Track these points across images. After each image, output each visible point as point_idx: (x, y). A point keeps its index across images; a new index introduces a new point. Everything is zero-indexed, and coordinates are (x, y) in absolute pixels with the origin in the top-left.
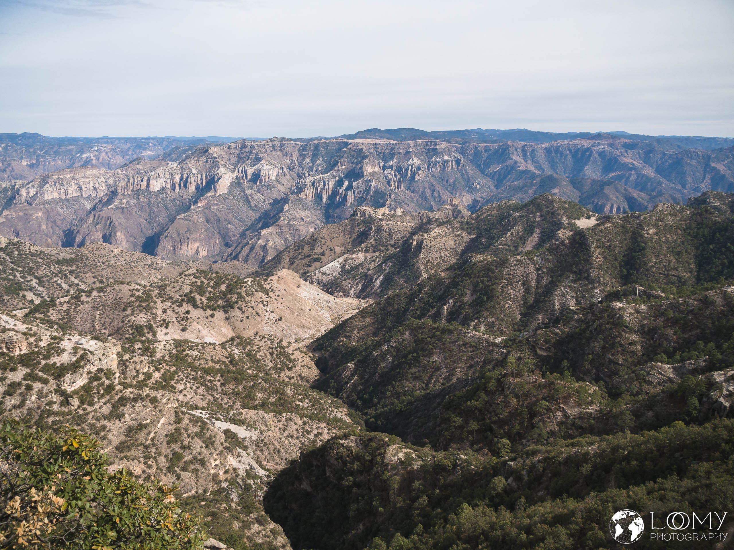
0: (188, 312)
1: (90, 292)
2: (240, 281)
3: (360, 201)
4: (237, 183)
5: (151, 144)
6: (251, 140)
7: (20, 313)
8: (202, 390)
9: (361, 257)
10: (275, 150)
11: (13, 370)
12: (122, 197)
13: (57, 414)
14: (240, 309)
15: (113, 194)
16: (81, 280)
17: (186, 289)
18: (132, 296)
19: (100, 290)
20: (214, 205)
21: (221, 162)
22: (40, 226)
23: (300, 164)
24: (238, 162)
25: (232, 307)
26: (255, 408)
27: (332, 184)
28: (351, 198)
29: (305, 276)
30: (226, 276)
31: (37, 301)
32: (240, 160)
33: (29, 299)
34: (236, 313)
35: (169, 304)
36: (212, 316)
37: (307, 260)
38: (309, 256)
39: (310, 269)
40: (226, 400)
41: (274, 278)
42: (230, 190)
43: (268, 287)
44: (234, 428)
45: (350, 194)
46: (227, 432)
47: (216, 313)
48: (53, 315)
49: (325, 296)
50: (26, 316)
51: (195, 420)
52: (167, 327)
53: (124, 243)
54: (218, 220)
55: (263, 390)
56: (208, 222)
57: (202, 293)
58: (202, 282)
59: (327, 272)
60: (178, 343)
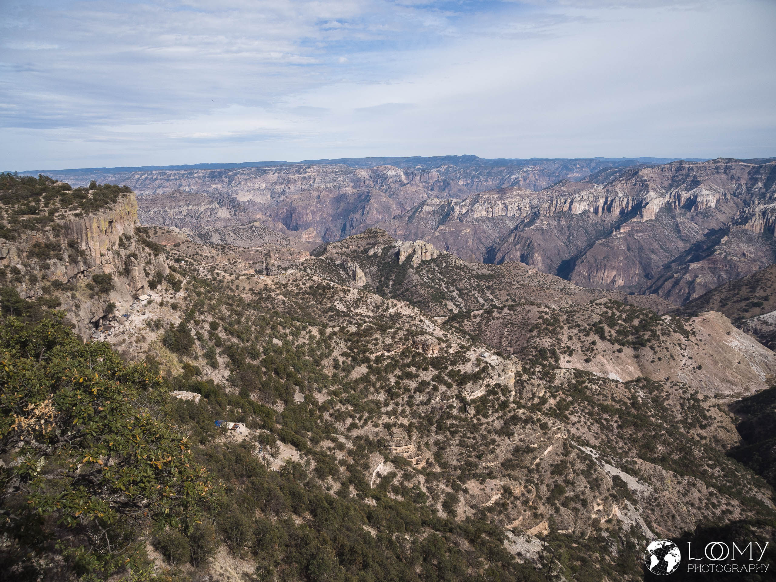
0: (594, 343)
1: (502, 309)
2: (656, 317)
4: (667, 209)
5: (578, 166)
6: (689, 161)
7: (440, 320)
8: (596, 427)
10: (718, 173)
11: (425, 369)
12: (543, 218)
13: (455, 418)
14: (652, 348)
15: (536, 215)
16: (495, 296)
17: (596, 318)
18: (540, 318)
19: (511, 308)
20: (638, 231)
21: (651, 185)
22: (467, 241)
23: (749, 190)
24: (671, 186)
25: (644, 345)
26: (653, 461)
29: (738, 323)
30: (641, 310)
31: (455, 312)
32: (674, 183)
33: (449, 308)
34: (647, 352)
35: (576, 332)
36: (620, 351)
37: (743, 304)
38: (747, 299)
39: (746, 315)
40: (621, 444)
41: (698, 320)
42: (658, 216)
43: (689, 328)
44: (624, 476)
46: (616, 478)
47: (624, 348)
48: (467, 325)
49: (762, 349)
50: (445, 323)
51: (584, 457)
52: (570, 355)
53: (540, 264)
54: (641, 249)
55: (665, 443)
56: (629, 249)
57: (612, 325)
58: (613, 314)
59: (769, 320)
60: (578, 373)
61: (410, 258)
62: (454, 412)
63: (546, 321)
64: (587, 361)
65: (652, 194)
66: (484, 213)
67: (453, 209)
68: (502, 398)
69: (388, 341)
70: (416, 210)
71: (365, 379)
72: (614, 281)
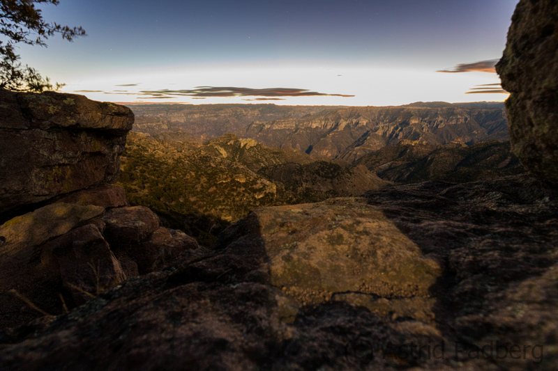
0: (316, 178)
1: (281, 165)
3: (405, 137)
4: (348, 126)
6: (357, 107)
9: (400, 163)
12: (300, 130)
16: (279, 161)
17: (317, 168)
18: (295, 168)
19: (284, 165)
20: (337, 135)
21: (342, 117)
22: (270, 139)
23: (378, 119)
25: (334, 178)
27: (392, 128)
28: (401, 135)
29: (371, 169)
30: (334, 165)
33: (262, 165)
34: (336, 180)
35: (309, 173)
36: (325, 180)
37: (373, 162)
38: (374, 160)
39: (374, 166)
42: (344, 129)
45: (401, 133)
47: (327, 179)
48: (267, 172)
49: (379, 179)
50: (258, 171)
52: (307, 182)
53: (299, 148)
54: (338, 142)
56: (333, 142)
57: (323, 171)
58: (324, 166)
59: (382, 168)
61: (245, 145)
62: (251, 204)
63: (298, 169)
64: (313, 184)
65: (342, 120)
66: (277, 128)
67: (264, 126)
68: (271, 197)
69: (225, 176)
70: (249, 126)
71: (215, 192)
72: (327, 154)
